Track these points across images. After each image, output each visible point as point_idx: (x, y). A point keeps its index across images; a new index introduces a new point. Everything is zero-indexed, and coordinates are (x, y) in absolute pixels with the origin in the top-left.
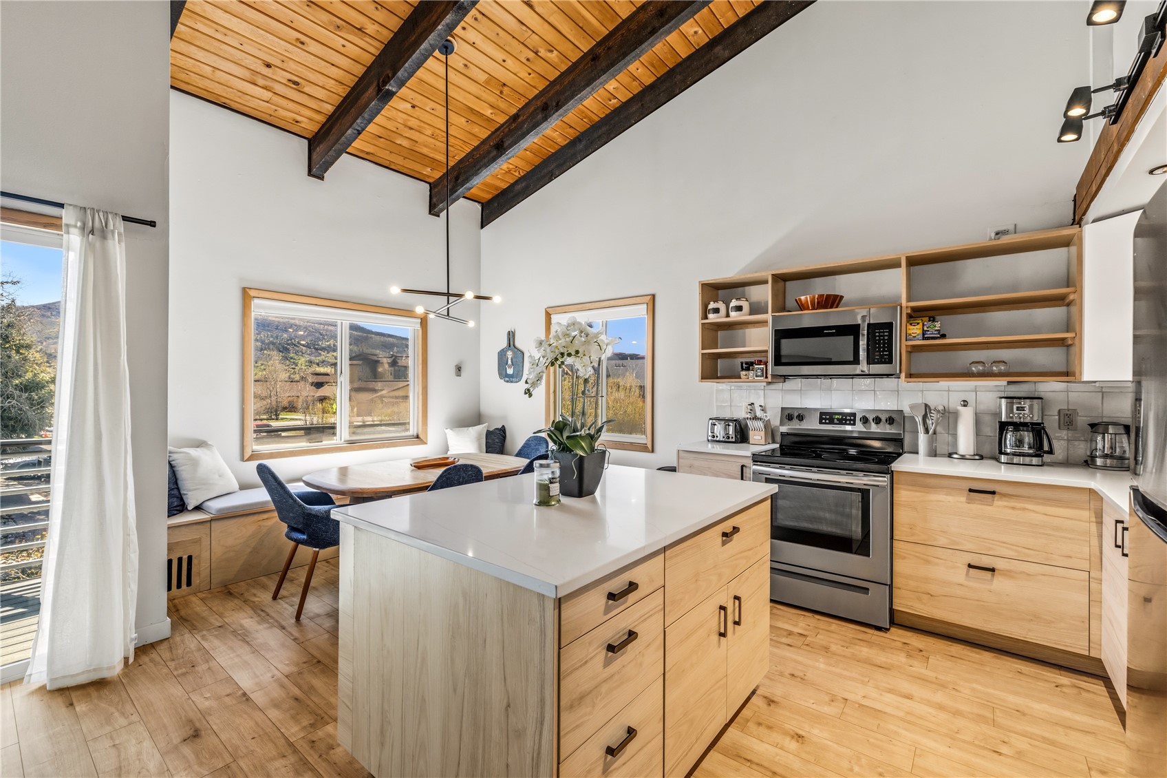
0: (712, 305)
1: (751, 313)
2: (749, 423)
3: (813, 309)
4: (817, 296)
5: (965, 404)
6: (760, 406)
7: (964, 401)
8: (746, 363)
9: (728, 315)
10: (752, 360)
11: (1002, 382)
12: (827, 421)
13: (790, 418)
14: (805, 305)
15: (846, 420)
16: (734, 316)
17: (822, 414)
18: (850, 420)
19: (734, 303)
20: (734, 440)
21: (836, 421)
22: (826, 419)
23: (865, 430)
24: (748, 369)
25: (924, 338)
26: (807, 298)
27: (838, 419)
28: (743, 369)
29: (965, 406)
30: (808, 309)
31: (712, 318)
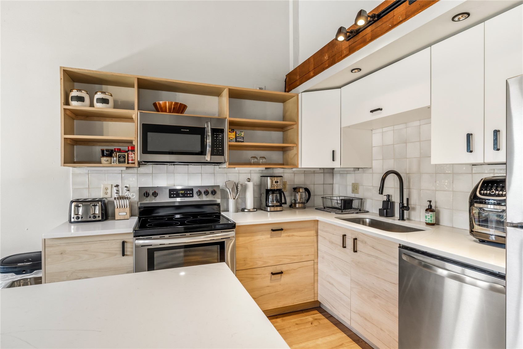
0: (74, 93)
1: (115, 107)
2: (116, 203)
3: (170, 112)
4: (173, 103)
5: (249, 180)
6: (126, 187)
7: (249, 179)
8: (107, 150)
9: (92, 105)
10: (112, 148)
11: (262, 168)
12: (175, 196)
13: (147, 195)
14: (164, 109)
15: (187, 194)
16: (99, 107)
17: (171, 191)
18: (190, 194)
19: (99, 95)
20: (100, 218)
21: (181, 195)
22: (173, 194)
23: (199, 200)
24: (108, 156)
25: (236, 141)
26: (165, 103)
27: (182, 194)
28: (103, 155)
29: (249, 181)
30: (166, 111)
31: (75, 105)
